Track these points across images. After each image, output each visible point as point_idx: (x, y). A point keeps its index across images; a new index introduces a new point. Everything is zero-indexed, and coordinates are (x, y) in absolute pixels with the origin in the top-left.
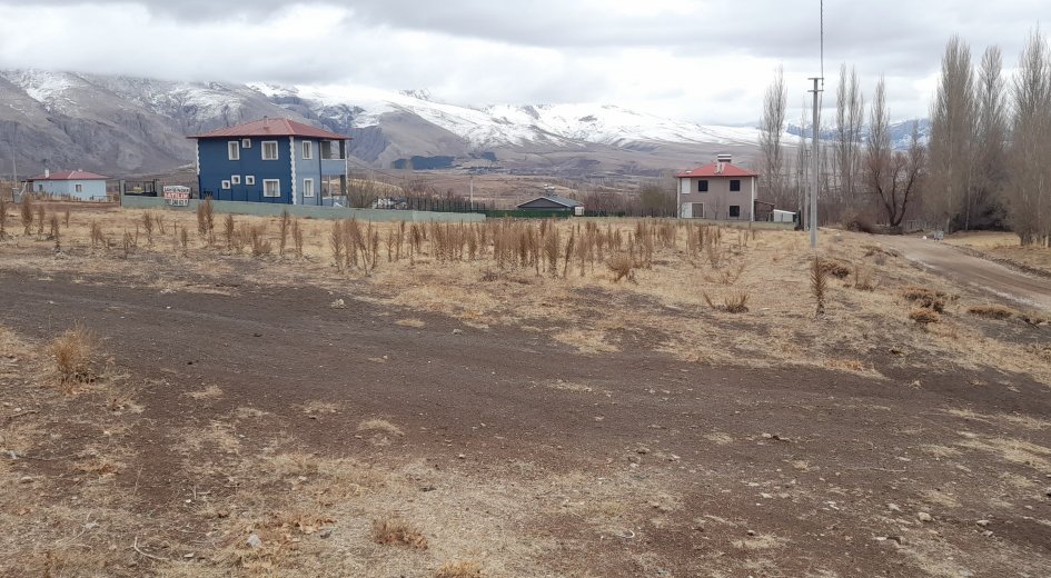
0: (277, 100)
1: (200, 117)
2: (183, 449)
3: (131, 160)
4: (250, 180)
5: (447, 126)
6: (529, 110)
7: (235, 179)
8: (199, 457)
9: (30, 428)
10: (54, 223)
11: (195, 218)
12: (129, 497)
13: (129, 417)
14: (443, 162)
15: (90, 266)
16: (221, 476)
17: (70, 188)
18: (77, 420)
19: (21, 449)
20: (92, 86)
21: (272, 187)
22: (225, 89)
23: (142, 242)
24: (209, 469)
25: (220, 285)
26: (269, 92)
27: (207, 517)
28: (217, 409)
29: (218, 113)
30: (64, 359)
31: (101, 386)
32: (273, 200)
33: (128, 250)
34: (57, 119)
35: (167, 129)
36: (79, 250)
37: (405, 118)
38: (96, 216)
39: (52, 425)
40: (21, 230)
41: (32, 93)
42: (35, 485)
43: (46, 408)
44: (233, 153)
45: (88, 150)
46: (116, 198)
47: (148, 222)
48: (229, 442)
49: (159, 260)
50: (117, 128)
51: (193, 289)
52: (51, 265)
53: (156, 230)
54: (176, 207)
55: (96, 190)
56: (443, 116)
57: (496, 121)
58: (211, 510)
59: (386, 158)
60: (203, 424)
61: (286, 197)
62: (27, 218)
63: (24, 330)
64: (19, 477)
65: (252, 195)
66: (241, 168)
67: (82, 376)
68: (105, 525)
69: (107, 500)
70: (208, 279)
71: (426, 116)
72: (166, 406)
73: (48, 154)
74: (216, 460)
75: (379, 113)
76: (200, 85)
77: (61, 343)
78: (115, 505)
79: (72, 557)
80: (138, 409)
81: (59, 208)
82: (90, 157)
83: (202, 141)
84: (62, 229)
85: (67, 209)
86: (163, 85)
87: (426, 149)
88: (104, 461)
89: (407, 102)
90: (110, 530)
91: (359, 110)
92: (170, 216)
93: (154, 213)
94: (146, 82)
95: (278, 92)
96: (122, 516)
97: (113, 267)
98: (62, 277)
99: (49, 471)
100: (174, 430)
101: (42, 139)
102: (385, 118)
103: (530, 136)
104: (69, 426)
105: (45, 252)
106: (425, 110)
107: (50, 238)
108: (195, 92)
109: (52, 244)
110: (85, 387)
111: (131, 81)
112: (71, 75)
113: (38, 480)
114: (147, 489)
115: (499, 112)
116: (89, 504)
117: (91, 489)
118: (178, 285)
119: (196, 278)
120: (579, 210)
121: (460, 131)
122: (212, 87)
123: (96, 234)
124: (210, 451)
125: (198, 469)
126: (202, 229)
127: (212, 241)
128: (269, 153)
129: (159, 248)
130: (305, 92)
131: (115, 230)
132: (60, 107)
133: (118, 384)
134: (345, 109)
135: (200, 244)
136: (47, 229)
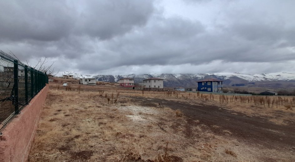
0: (210, 75)
1: (198, 79)
2: (192, 129)
3: (188, 86)
4: (206, 88)
5: (244, 78)
6: (263, 74)
7: (203, 88)
8: (195, 131)
9: (172, 122)
10: (177, 94)
11: (197, 94)
12: (184, 135)
14: (243, 85)
15: (181, 100)
16: (198, 135)
17: (180, 89)
18: (178, 122)
19: (171, 125)
20: (184, 75)
21: (209, 89)
22: (202, 75)
23: (189, 97)
24: (196, 133)
25: (200, 104)
26: (209, 74)
27: (196, 141)
28: (198, 124)
29: (201, 78)
30: (177, 113)
31: (182, 118)
32: (209, 91)
33: (187, 99)
34: (179, 80)
35: (193, 81)
36: (180, 98)
37: (235, 77)
38: (183, 93)
39: (175, 122)
40: (173, 95)
41: (176, 77)
42: (172, 130)
43: (174, 120)
44: (203, 84)
45: (183, 84)
46: (186, 91)
47: (190, 94)
48: (200, 130)
49: (191, 100)
50: (187, 81)
51: (195, 105)
52: (176, 100)
53: (191, 96)
54: (194, 92)
55: (183, 90)
56: (243, 77)
57: (255, 77)
58: (196, 140)
59: (230, 84)
60: (196, 126)
61: (212, 91)
62: (174, 93)
63: (172, 109)
64: (170, 129)
65: (206, 90)
66: (204, 86)
67: (179, 116)
68: (181, 138)
69: (181, 135)
70: (198, 103)
71: (239, 77)
72: (190, 122)
73: (177, 85)
74: (198, 132)
75: (229, 77)
76: (198, 74)
77: (177, 111)
78: (182, 136)
79: (176, 142)
80: (186, 122)
81: (178, 92)
82: (182, 85)
83: (198, 82)
84: (178, 95)
85: (179, 92)
86: (193, 75)
87: (239, 82)
88: (181, 129)
89: (235, 74)
90: (181, 139)
91: (225, 76)
92: (193, 94)
93: (191, 93)
94: (191, 74)
95: (211, 74)
96: (183, 137)
97: (184, 101)
98: (178, 102)
99: (174, 129)
100: (191, 126)
101: (177, 83)
102: (231, 78)
103: (263, 79)
104: (177, 123)
105: (176, 98)
106: (239, 76)
107: (177, 96)
108: (197, 75)
109: (177, 97)
110: (179, 118)
111: (189, 74)
112: (181, 74)
113: (173, 130)
114: (187, 134)
115: (256, 75)
116: (179, 135)
117: (179, 133)
118: (193, 104)
119: (196, 103)
120: (276, 94)
121: (246, 79)
122: (200, 74)
123: (183, 96)
124: (197, 130)
125: (195, 133)
126: (198, 96)
127: (199, 97)
128: (209, 84)
129: (191, 98)
130: (215, 74)
131: (185, 95)
132: (179, 78)
133: (184, 118)
134: (223, 76)
135: (197, 98)
136: (176, 95)
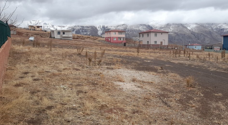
1: (225, 31)
2: (211, 106)
3: (207, 41)
8: (215, 109)
9: (180, 95)
10: (189, 54)
11: (221, 54)
12: (198, 114)
13: (200, 97)
15: (196, 63)
16: (220, 114)
17: (194, 47)
18: (189, 95)
19: (178, 99)
20: (201, 26)
23: (208, 59)
24: (217, 112)
25: (225, 70)
27: (215, 123)
28: (221, 99)
30: (188, 82)
31: (195, 89)
33: (204, 61)
34: (193, 33)
35: (216, 34)
36: (194, 60)
38: (198, 53)
39: (184, 95)
40: (183, 55)
41: (188, 28)
42: (180, 106)
43: (183, 91)
45: (198, 39)
46: (204, 49)
47: (209, 55)
48: (223, 107)
49: (211, 63)
50: (205, 34)
51: (218, 70)
52: (188, 63)
53: (211, 57)
54: (217, 52)
55: (199, 48)
58: (216, 122)
60: (217, 101)
62: (185, 53)
63: (181, 75)
64: (177, 104)
67: (191, 86)
68: (192, 118)
69: (193, 113)
70: (222, 68)
72: (208, 95)
73: (190, 40)
74: (219, 110)
76: (225, 24)
77: (188, 78)
78: (195, 114)
79: (185, 123)
80: (202, 95)
81: (191, 51)
82: (199, 41)
83: (225, 37)
84: (191, 56)
85: (193, 52)
86: (216, 24)
88: (194, 105)
90: (193, 119)
92: (215, 54)
93: (211, 53)
94: (213, 24)
96: (196, 117)
97: (200, 64)
98: (190, 65)
99: (183, 104)
100: (210, 102)
101: (189, 37)
104: (187, 96)
105: (187, 60)
107: (189, 57)
108: (224, 26)
109: (189, 58)
110: (192, 89)
111: (209, 24)
112: (196, 24)
113: (180, 105)
114: (202, 113)
116: (190, 113)
117: (190, 110)
118: (214, 69)
119: (219, 68)
123: (198, 57)
124: (218, 108)
125: (214, 112)
126: (222, 57)
127: (224, 60)
129: (211, 61)
131: (202, 56)
132: (194, 30)
133: (198, 89)
135: (221, 60)
136: (188, 55)
